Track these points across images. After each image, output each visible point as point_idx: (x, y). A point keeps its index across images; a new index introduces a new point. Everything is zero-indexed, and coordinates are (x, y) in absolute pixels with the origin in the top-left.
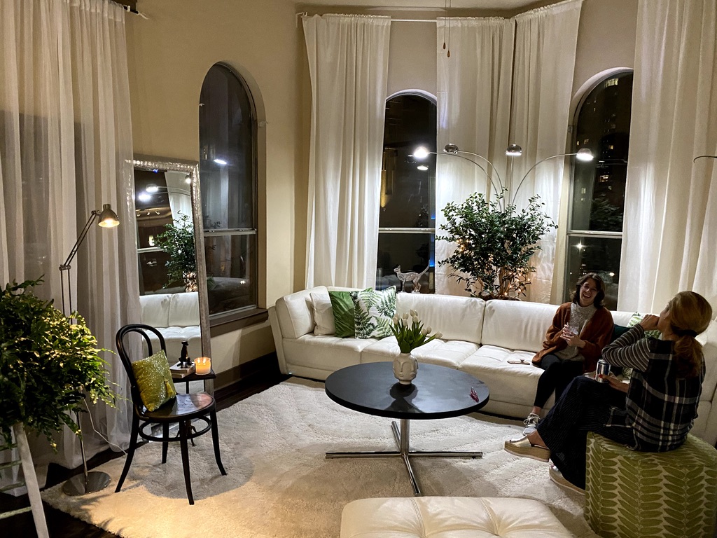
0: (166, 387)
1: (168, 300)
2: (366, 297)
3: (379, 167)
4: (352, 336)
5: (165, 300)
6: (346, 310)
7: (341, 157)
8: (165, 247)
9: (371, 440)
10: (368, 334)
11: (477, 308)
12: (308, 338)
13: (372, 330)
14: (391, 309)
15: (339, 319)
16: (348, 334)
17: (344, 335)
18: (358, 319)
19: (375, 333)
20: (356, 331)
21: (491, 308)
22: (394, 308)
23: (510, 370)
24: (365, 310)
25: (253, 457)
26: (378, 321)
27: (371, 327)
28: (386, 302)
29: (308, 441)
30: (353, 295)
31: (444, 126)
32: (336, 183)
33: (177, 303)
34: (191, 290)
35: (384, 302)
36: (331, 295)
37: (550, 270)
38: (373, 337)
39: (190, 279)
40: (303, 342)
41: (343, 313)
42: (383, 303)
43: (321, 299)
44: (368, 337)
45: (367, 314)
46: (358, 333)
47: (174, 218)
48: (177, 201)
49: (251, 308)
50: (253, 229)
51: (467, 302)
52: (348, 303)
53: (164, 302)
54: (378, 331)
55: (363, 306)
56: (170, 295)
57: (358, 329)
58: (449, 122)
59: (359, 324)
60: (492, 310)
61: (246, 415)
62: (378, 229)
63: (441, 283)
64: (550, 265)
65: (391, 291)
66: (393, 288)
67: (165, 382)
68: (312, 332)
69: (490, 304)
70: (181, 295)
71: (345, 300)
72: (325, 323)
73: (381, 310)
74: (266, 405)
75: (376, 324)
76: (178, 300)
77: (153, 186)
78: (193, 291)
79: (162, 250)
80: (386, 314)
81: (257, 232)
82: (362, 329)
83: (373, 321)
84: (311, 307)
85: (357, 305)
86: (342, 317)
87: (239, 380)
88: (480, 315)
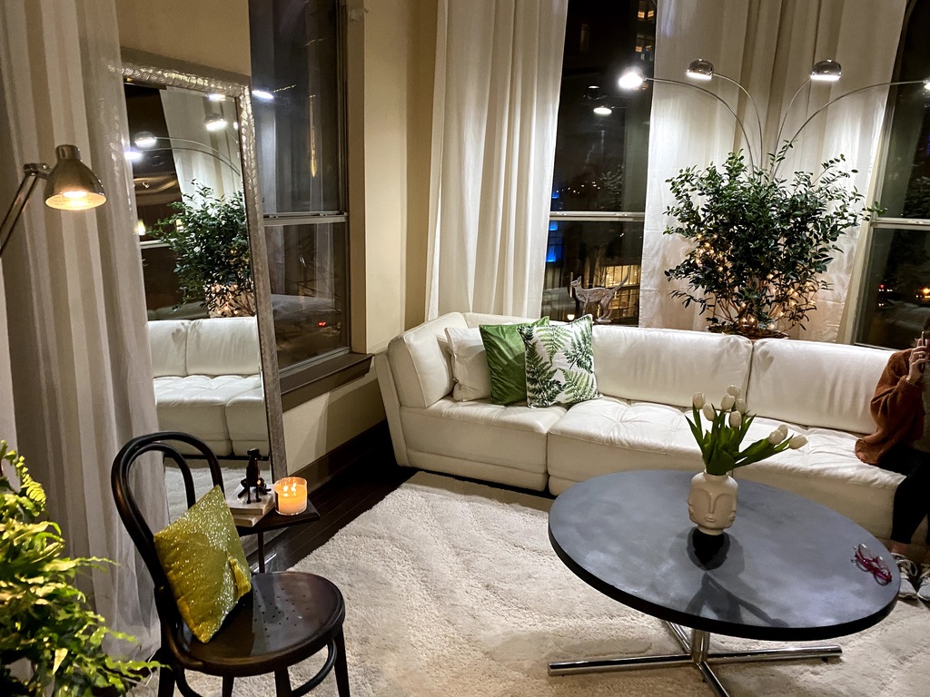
0: (234, 577)
1: (183, 330)
2: (546, 335)
3: (554, 103)
4: (521, 401)
5: (178, 331)
6: (510, 358)
7: (489, 84)
8: (172, 240)
9: (614, 621)
10: (551, 399)
11: (740, 353)
12: (446, 406)
13: (557, 393)
14: (586, 353)
15: (498, 373)
16: (514, 398)
17: (507, 401)
18: (533, 373)
19: (562, 397)
20: (529, 394)
21: (765, 353)
22: (590, 352)
23: (834, 472)
24: (546, 359)
25: (404, 677)
26: (566, 376)
27: (556, 387)
28: (579, 344)
29: (499, 631)
30: (525, 332)
31: (668, 32)
32: (480, 132)
33: (199, 336)
34: (219, 312)
35: (576, 343)
36: (483, 332)
37: (843, 285)
38: (558, 404)
39: (217, 294)
40: (438, 415)
41: (506, 363)
42: (574, 345)
43: (465, 338)
44: (550, 404)
45: (549, 365)
46: (532, 398)
47: (183, 191)
48: (188, 164)
49: (340, 352)
50: (341, 213)
51: (721, 343)
52: (512, 345)
53: (176, 334)
54: (567, 393)
55: (543, 351)
56: (186, 322)
57: (533, 391)
58: (676, 24)
59: (534, 381)
60: (768, 358)
61: (361, 563)
62: (549, 213)
63: (649, 306)
64: (843, 276)
65: (584, 324)
66: (588, 318)
67: (230, 565)
68: (449, 395)
69: (763, 347)
70: (205, 322)
71: (507, 339)
72: (473, 380)
73: (572, 358)
74: (392, 539)
75: (563, 382)
76: (200, 330)
77: (146, 136)
78: (224, 315)
79: (167, 245)
80: (580, 363)
81: (348, 218)
82: (540, 391)
83: (559, 377)
84: (447, 352)
85: (532, 351)
86: (503, 370)
87: (328, 479)
88: (746, 365)
